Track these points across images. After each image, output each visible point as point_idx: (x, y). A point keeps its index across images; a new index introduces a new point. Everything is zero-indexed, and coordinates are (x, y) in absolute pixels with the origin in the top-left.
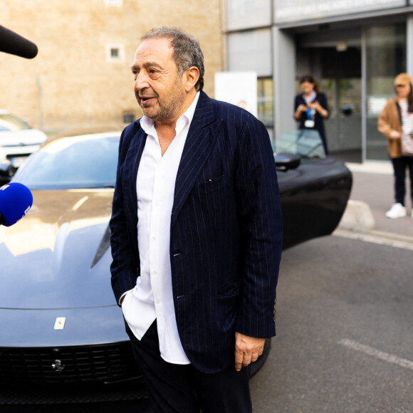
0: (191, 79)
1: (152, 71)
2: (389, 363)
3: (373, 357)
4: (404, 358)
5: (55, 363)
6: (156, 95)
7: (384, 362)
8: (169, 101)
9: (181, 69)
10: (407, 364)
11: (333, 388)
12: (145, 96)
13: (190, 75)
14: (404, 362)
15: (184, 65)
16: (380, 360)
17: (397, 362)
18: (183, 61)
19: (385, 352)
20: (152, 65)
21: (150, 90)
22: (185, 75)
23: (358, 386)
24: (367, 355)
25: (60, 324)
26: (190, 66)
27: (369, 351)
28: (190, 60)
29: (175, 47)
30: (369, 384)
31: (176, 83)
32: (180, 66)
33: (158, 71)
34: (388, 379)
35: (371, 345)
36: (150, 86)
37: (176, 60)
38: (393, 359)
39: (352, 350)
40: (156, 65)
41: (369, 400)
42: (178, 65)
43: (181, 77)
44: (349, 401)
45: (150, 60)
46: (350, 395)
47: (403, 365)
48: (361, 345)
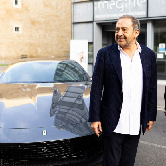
0: (136, 34)
1: (124, 30)
2: (158, 147)
3: (152, 146)
4: (163, 145)
5: (43, 149)
6: (125, 38)
7: (157, 147)
8: (130, 41)
9: (134, 30)
10: (165, 147)
11: (141, 157)
12: (121, 38)
13: (137, 33)
14: (163, 147)
15: (135, 29)
16: (155, 147)
17: (161, 147)
18: (135, 27)
19: (156, 144)
20: (125, 28)
21: (123, 36)
22: (135, 32)
23: (150, 156)
24: (150, 145)
25: (44, 133)
26: (137, 29)
27: (150, 144)
28: (137, 27)
29: (133, 22)
30: (153, 154)
31: (132, 34)
32: (134, 29)
33: (127, 30)
34: (159, 152)
35: (150, 142)
36: (123, 35)
37: (133, 27)
38: (159, 146)
39: (144, 144)
40: (126, 28)
41: (155, 160)
42: (133, 29)
43: (134, 33)
44: (148, 161)
45: (124, 26)
46: (148, 159)
47: (163, 148)
48: (147, 142)
